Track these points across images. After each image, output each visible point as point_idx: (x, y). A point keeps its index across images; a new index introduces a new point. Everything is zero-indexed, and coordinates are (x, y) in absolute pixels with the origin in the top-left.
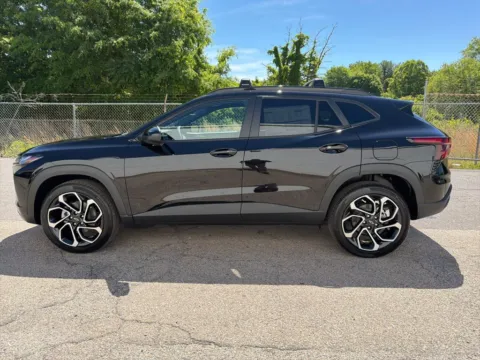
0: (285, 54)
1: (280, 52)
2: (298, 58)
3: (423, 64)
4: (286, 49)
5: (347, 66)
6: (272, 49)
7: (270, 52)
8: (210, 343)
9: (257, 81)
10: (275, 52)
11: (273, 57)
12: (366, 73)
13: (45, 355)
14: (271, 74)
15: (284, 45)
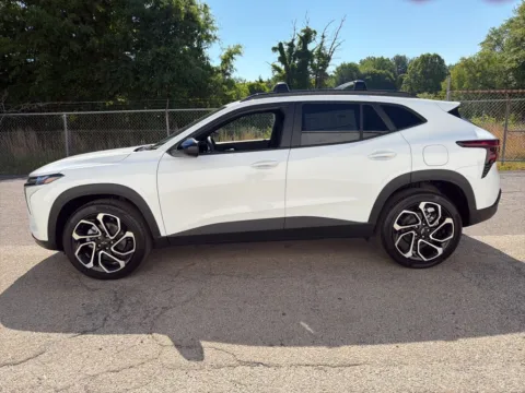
0: (290, 50)
1: (286, 48)
2: (305, 55)
3: (439, 57)
4: (291, 45)
5: (358, 63)
6: (276, 45)
7: (274, 49)
8: (258, 364)
9: (261, 81)
10: (280, 48)
11: (278, 54)
12: (379, 69)
13: (86, 387)
14: (276, 73)
15: (289, 41)
